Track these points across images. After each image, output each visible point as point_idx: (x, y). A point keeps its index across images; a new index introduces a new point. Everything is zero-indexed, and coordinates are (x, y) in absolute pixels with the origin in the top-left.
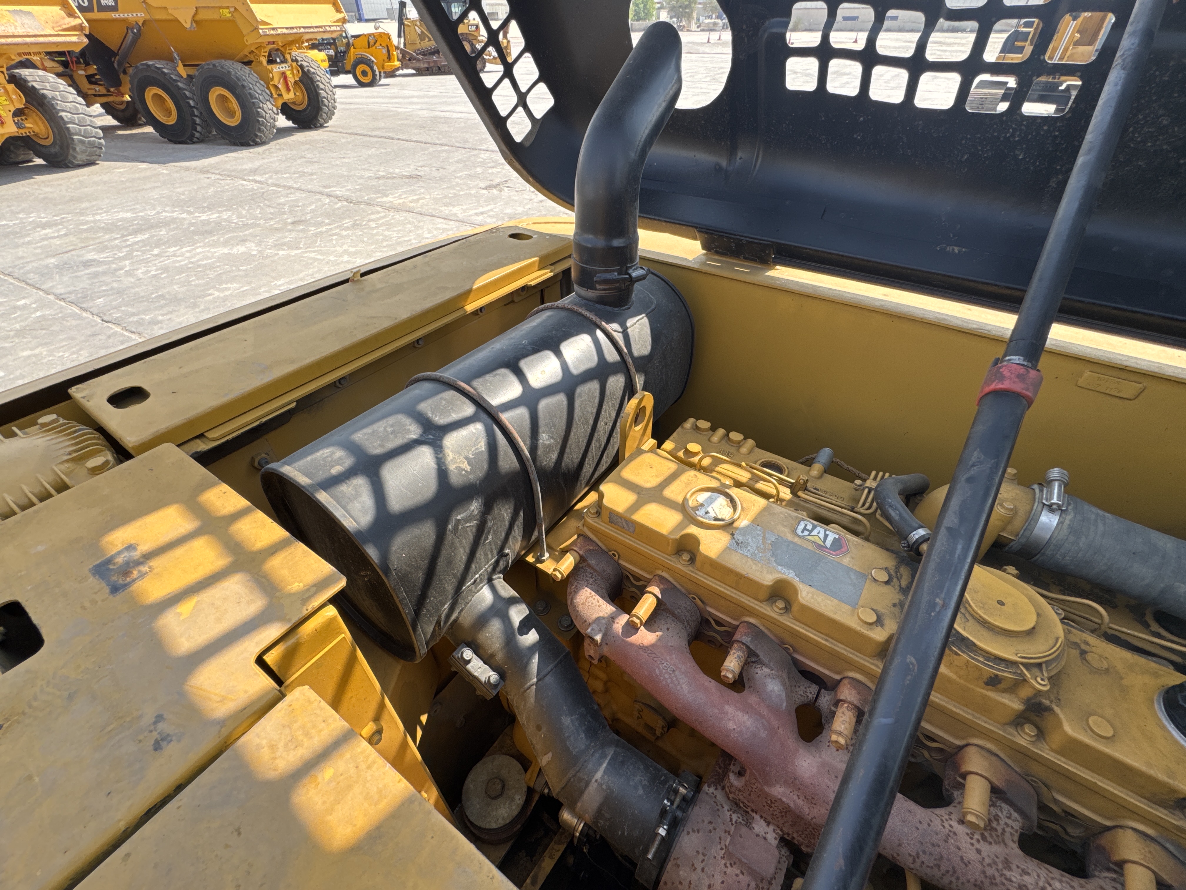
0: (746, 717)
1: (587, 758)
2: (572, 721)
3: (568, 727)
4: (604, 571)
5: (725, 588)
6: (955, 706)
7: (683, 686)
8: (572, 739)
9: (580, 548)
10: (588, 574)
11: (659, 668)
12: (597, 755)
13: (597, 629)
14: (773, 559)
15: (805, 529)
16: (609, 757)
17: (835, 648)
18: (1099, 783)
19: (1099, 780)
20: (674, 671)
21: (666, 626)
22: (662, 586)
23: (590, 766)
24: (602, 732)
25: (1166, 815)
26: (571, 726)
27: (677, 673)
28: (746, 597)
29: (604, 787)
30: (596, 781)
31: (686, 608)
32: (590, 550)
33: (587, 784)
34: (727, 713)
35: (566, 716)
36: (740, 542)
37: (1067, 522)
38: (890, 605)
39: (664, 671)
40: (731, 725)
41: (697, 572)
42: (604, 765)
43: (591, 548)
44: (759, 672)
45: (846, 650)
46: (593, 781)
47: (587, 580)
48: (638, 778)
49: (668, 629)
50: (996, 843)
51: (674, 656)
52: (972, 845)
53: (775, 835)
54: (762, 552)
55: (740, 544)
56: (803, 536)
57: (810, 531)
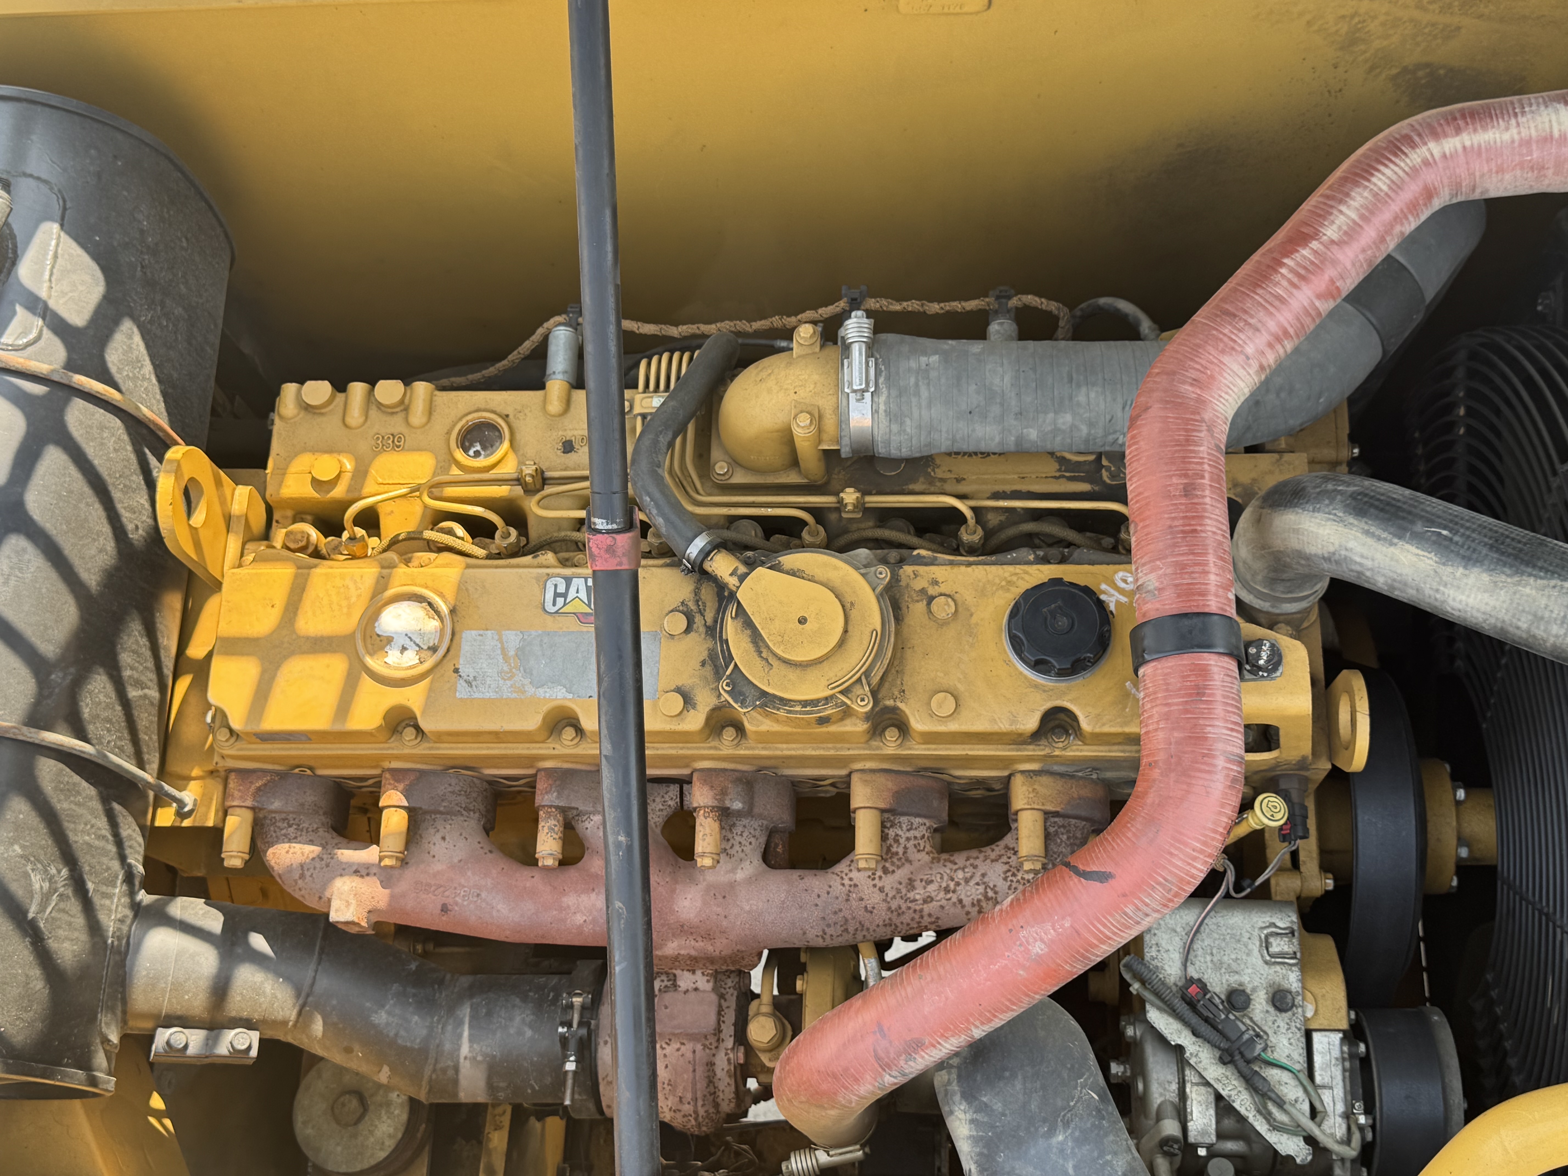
0: (593, 896)
1: (437, 1041)
2: (389, 1013)
3: (387, 1024)
4: (302, 805)
5: (488, 748)
6: (813, 749)
7: (500, 907)
8: (402, 1033)
9: (241, 797)
10: (280, 824)
11: (457, 903)
12: (449, 1028)
14: (528, 681)
15: (557, 595)
16: (467, 1020)
17: (659, 752)
18: (970, 753)
19: (970, 750)
20: (478, 895)
21: (439, 836)
22: (401, 786)
23: (448, 1046)
24: (441, 993)
25: (1034, 750)
26: (391, 1019)
27: (484, 895)
28: (521, 745)
29: (479, 1058)
30: (466, 1058)
31: (453, 792)
32: (259, 789)
33: (456, 1069)
34: (569, 907)
35: (376, 1013)
36: (471, 678)
37: (882, 407)
39: (465, 903)
40: (579, 919)
41: (438, 745)
42: (466, 1034)
43: (259, 783)
44: (589, 826)
45: (671, 748)
46: (462, 1060)
47: (285, 835)
48: (518, 1019)
49: (444, 838)
50: (898, 867)
51: (469, 873)
52: (875, 886)
53: (706, 978)
54: (510, 679)
55: (474, 683)
56: (557, 612)
57: (565, 595)
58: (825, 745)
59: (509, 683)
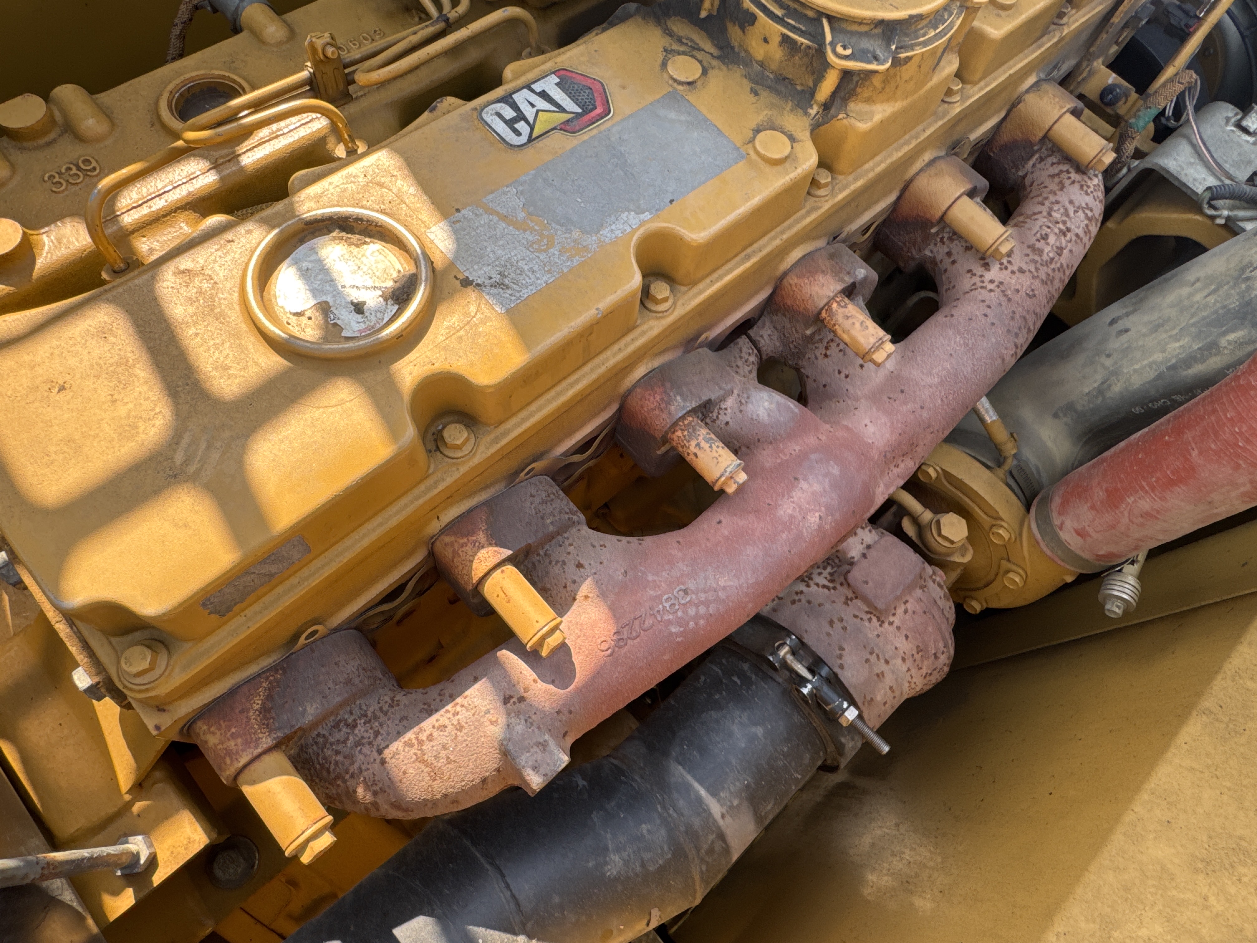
0: (804, 485)
1: (682, 829)
2: (618, 850)
3: (626, 863)
4: (349, 682)
5: (571, 385)
6: (897, 150)
7: (722, 583)
8: (647, 856)
9: (247, 743)
10: (337, 736)
11: (669, 622)
12: (681, 803)
13: (539, 756)
14: (576, 234)
15: (510, 123)
16: (689, 778)
17: (764, 252)
18: (1012, 72)
19: (1010, 68)
20: (686, 592)
21: (570, 567)
22: (481, 537)
23: (697, 823)
24: (634, 780)
25: (1049, 40)
26: (625, 854)
27: (691, 585)
28: (608, 353)
29: (736, 802)
30: (723, 816)
31: (544, 502)
32: (265, 710)
33: (721, 836)
34: (792, 517)
35: (606, 863)
36: (497, 278)
38: (753, 99)
39: (680, 614)
40: (813, 519)
41: (502, 429)
42: (703, 792)
43: (257, 703)
44: (728, 418)
45: (772, 239)
46: (721, 822)
47: (358, 744)
48: (735, 728)
49: (579, 566)
51: (650, 577)
53: (867, 530)
54: (550, 245)
55: (506, 281)
56: (530, 140)
57: (521, 117)
58: (902, 141)
59: (555, 251)
